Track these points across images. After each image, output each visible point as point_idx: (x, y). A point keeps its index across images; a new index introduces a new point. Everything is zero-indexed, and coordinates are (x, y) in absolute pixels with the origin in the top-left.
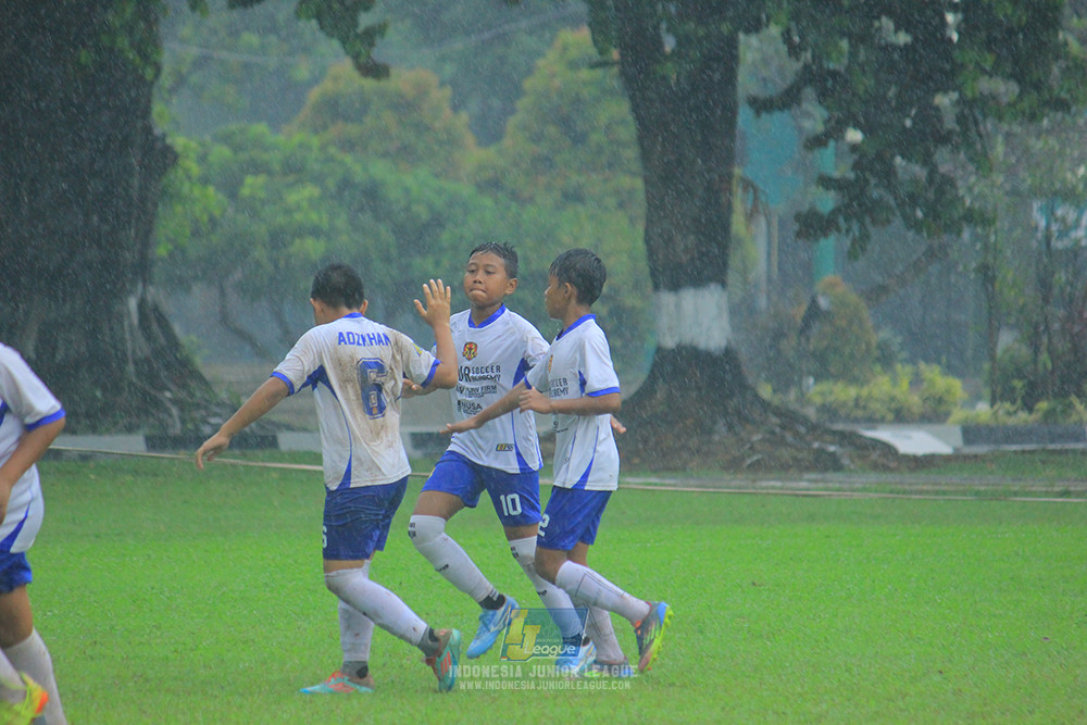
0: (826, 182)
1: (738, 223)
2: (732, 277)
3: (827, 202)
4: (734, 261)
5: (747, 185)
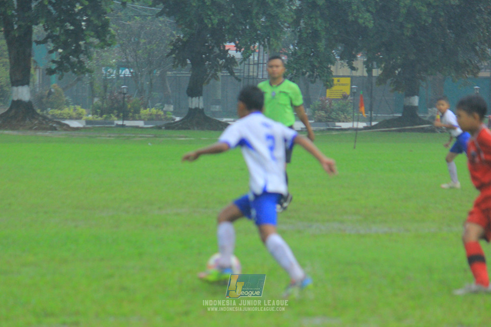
0: (53, 62)
1: (32, 71)
2: (31, 84)
3: (54, 66)
4: (31, 80)
5: (35, 62)
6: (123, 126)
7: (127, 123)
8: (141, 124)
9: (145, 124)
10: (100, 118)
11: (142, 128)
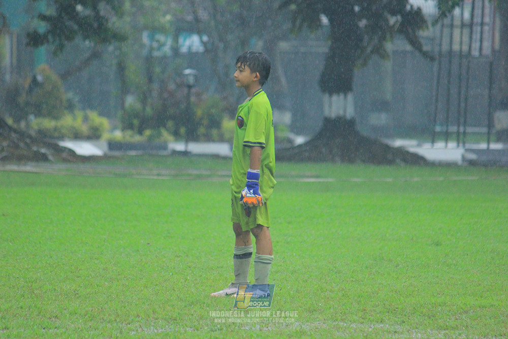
0: (42, 17)
3: (43, 27)
6: (185, 153)
7: (195, 148)
8: (222, 149)
10: (137, 138)
11: (224, 158)
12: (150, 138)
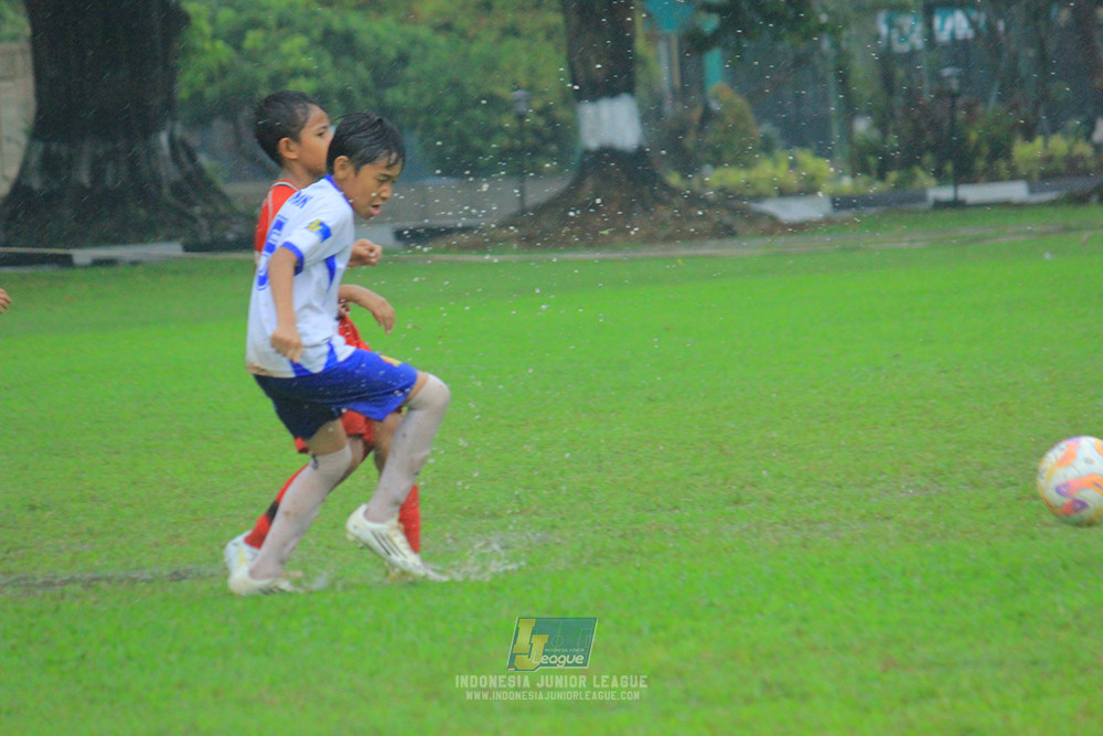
3: (711, 23)
6: (957, 204)
8: (1017, 191)
9: (1032, 191)
11: (1020, 206)
12: (899, 184)
